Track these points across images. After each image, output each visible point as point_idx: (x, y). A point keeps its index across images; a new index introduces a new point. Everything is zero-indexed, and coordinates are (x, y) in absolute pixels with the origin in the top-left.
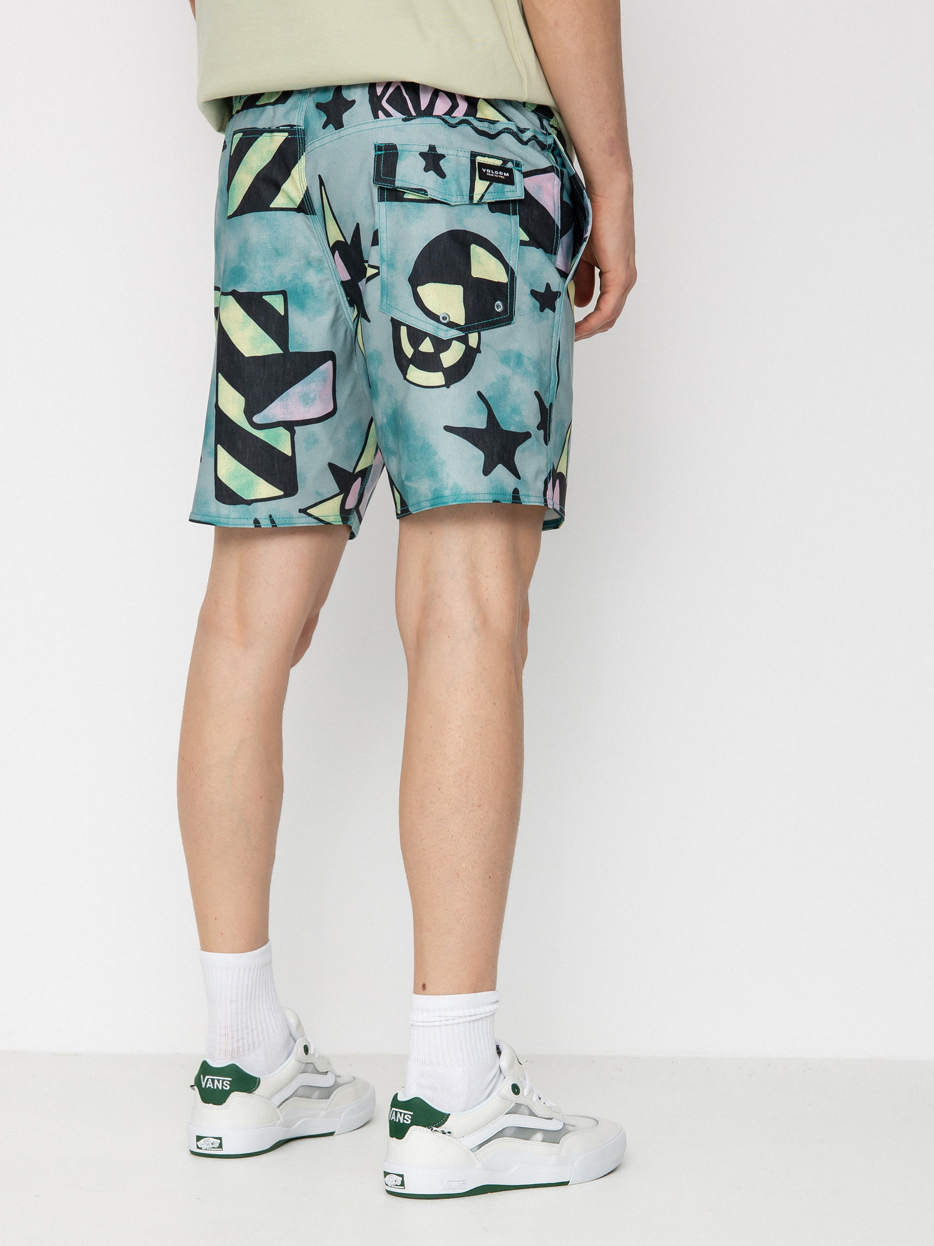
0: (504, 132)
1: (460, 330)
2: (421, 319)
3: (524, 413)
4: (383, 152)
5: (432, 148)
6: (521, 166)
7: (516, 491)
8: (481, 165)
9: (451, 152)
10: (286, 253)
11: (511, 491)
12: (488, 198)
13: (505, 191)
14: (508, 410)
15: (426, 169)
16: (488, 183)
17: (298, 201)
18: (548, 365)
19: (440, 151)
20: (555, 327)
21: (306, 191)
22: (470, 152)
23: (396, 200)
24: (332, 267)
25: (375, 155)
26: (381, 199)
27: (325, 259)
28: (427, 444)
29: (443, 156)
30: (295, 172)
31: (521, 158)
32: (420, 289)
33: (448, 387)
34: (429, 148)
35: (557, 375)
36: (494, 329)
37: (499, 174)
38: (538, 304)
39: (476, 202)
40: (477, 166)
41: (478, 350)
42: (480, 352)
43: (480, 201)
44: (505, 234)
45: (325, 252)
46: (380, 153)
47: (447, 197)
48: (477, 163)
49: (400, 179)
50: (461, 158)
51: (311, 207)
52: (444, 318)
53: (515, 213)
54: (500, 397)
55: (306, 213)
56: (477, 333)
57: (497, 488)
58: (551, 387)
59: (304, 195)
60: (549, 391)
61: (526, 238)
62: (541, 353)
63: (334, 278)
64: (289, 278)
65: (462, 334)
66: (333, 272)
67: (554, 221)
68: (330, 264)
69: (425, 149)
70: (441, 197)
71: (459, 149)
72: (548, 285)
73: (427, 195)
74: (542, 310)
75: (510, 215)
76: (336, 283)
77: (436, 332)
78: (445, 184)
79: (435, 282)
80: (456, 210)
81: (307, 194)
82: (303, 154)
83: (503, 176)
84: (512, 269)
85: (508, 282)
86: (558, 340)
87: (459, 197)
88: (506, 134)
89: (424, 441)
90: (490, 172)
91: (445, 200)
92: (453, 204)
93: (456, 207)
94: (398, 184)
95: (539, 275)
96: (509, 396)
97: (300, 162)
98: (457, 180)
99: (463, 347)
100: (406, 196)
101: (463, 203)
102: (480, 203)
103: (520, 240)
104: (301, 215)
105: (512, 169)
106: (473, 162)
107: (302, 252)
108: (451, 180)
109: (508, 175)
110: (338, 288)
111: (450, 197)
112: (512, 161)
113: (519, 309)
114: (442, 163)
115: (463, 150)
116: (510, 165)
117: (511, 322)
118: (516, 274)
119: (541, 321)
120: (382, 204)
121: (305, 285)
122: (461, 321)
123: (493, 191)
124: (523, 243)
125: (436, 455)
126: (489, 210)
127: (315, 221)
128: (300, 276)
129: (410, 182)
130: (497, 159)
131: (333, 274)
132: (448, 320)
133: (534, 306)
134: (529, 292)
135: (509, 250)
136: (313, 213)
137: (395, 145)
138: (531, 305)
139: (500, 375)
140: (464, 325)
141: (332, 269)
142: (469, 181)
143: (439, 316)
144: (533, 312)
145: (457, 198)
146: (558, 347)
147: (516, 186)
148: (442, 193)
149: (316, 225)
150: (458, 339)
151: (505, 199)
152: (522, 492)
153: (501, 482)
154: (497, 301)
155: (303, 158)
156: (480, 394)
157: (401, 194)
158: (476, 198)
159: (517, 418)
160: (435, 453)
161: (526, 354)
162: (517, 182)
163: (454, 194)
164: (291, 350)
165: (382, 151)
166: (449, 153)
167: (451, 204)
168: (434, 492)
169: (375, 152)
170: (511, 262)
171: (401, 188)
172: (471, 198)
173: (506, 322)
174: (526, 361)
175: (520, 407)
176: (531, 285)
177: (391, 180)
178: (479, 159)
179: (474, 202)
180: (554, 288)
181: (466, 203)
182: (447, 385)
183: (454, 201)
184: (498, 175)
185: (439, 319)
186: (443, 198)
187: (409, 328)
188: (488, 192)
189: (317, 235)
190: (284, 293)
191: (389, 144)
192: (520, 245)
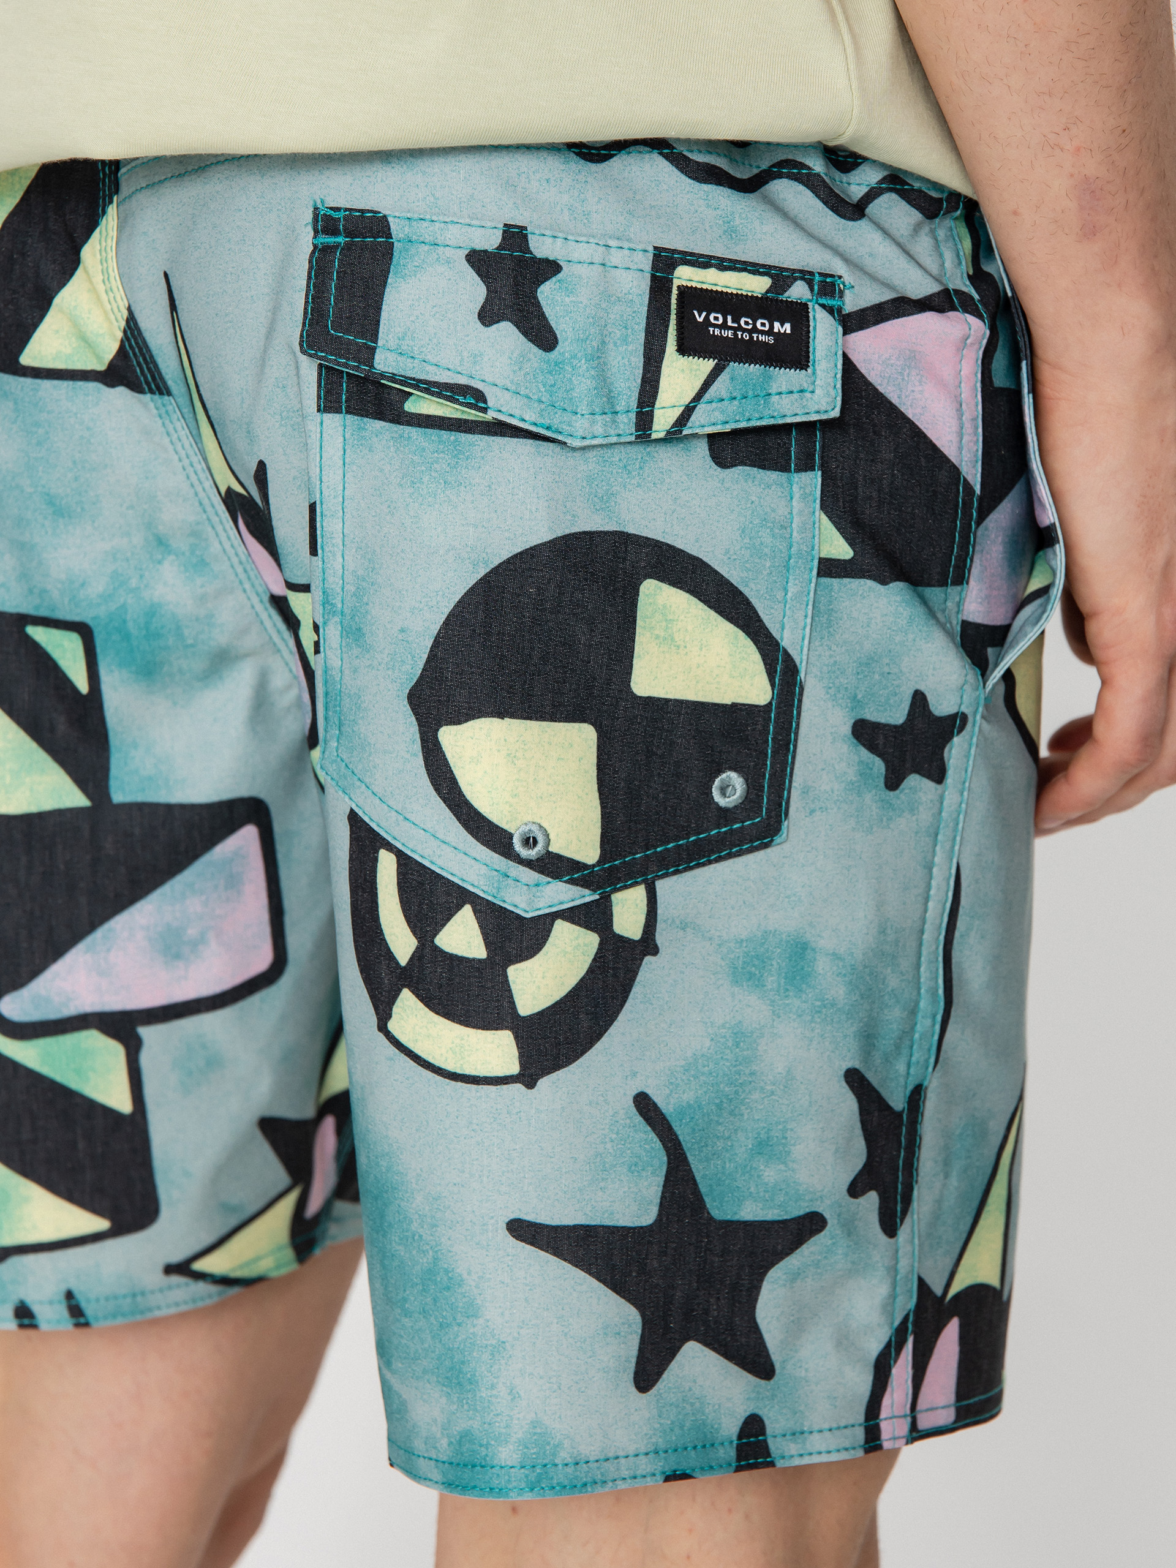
0: (780, 176)
1: (584, 883)
2: (448, 839)
3: (798, 1151)
4: (341, 239)
5: (515, 236)
6: (841, 293)
7: (753, 1426)
8: (692, 297)
9: (581, 252)
10: (83, 509)
11: (730, 1427)
12: (705, 420)
13: (773, 391)
14: (744, 1143)
15: (488, 316)
16: (709, 365)
17: (109, 348)
18: (905, 964)
19: (541, 247)
20: (941, 832)
21: (128, 321)
22: (651, 249)
23: (380, 416)
24: (237, 555)
25: (315, 246)
26: (329, 403)
27: (210, 529)
28: (447, 1271)
29: (551, 268)
30: (89, 253)
31: (847, 260)
32: (448, 736)
33: (531, 1084)
34: (504, 238)
35: (941, 991)
36: (706, 868)
37: (755, 330)
38: (878, 766)
39: (662, 435)
40: (674, 301)
41: (648, 945)
42: (655, 951)
43: (675, 433)
44: (768, 540)
45: (209, 509)
46: (331, 240)
47: (557, 420)
48: (675, 292)
49: (392, 344)
50: (618, 271)
51: (149, 369)
52: (529, 841)
53: (806, 466)
54: (719, 1107)
55: (135, 387)
56: (643, 887)
57: (682, 1427)
58: (917, 1036)
59: (125, 332)
60: (905, 1051)
61: (840, 549)
62: (883, 931)
63: (247, 586)
64: (97, 587)
65: (589, 896)
66: (240, 570)
67: (955, 471)
68: (227, 546)
69: (490, 240)
70: (533, 419)
71: (611, 243)
72: (919, 699)
73: (484, 410)
74: (893, 782)
75: (790, 471)
76: (255, 600)
77: (499, 889)
78: (550, 372)
79: (501, 715)
80: (590, 463)
81: (132, 327)
82: (111, 202)
83: (770, 332)
84: (788, 657)
85: (770, 703)
86: (954, 871)
87: (598, 418)
88: (785, 181)
89: (436, 1259)
90: (720, 321)
91: (548, 428)
92: (577, 443)
93: (590, 454)
94: (385, 362)
95: (886, 669)
96: (756, 1096)
97: (103, 222)
98: (598, 358)
99: (590, 941)
100: (410, 406)
101: (614, 440)
102: (676, 434)
103: (820, 558)
104: (121, 393)
105: (805, 306)
106: (660, 286)
107: (131, 507)
108: (574, 357)
109: (788, 327)
110: (264, 616)
111: (567, 417)
112: (806, 276)
113: (806, 791)
114: (547, 293)
115: (626, 245)
116: (798, 291)
117: (772, 841)
118: (802, 675)
119: (890, 819)
120: (333, 420)
121: (152, 611)
122: (587, 851)
123: (724, 394)
124: (829, 568)
125: (476, 1316)
126: (709, 459)
127: (167, 412)
128: (134, 583)
129: (429, 357)
130: (750, 272)
131: (243, 576)
132: (540, 847)
133: (864, 773)
134: (847, 729)
135: (780, 595)
136: (159, 387)
137: (385, 216)
138: (852, 775)
139: (723, 1026)
140: (599, 863)
141: (235, 560)
142: (638, 361)
143: (511, 836)
144: (859, 794)
145: (594, 422)
146: (951, 894)
147: (814, 373)
148: (540, 401)
149: (170, 428)
150: (572, 915)
151: (772, 422)
152: (775, 1424)
153: (698, 1405)
154: (719, 772)
155: (112, 211)
156: (644, 1104)
157: (395, 397)
158: (663, 419)
159: (770, 1174)
160: (472, 1311)
161: (826, 942)
162: (818, 354)
163: (583, 409)
164: (118, 796)
165: (335, 232)
166: (575, 256)
167: (569, 441)
168: (460, 1443)
169: (315, 237)
170: (787, 634)
171: (393, 378)
172: (644, 421)
173: (752, 841)
174: (823, 966)
175: (789, 1134)
176: (856, 702)
177: (360, 348)
178: (685, 276)
179: (654, 436)
180: (942, 706)
181: (623, 440)
182: (528, 1077)
183: (581, 433)
184: (750, 332)
185: (511, 844)
186: (540, 421)
187: (407, 866)
188: (707, 396)
189: (176, 457)
190: (84, 630)
191: (362, 211)
192: (819, 575)
